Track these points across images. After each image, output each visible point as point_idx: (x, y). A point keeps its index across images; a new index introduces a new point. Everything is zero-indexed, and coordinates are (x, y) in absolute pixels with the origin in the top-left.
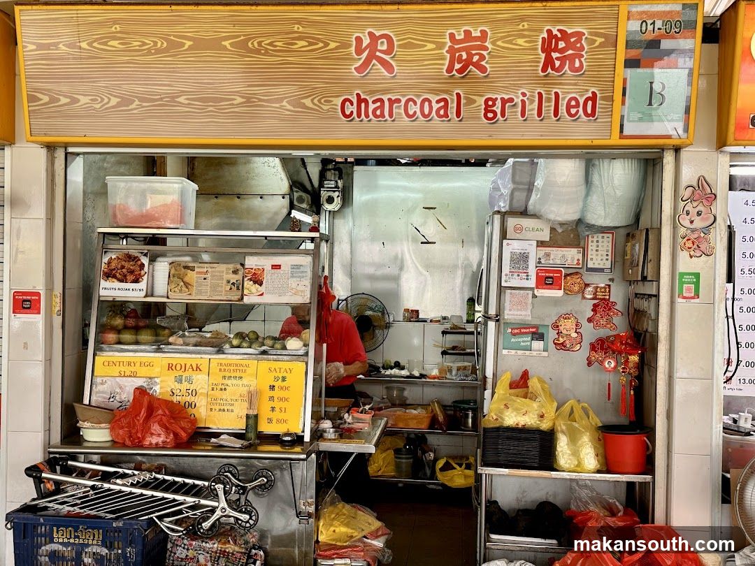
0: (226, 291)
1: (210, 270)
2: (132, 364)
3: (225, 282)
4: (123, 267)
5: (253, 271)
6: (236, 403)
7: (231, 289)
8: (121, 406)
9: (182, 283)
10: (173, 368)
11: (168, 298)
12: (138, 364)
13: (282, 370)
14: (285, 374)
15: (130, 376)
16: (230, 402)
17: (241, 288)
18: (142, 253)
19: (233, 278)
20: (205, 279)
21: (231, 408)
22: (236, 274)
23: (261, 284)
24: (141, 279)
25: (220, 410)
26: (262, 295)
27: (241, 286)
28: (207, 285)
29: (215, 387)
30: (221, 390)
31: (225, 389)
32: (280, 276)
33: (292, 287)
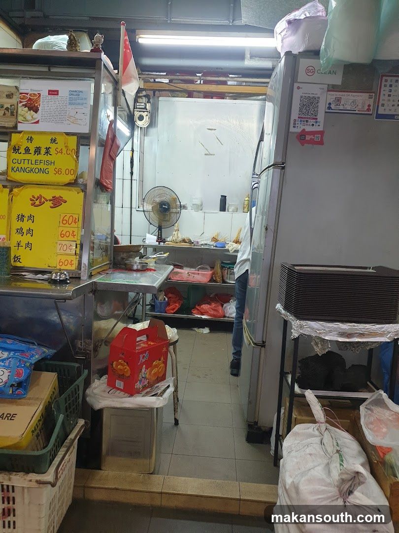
5: (28, 96)
7: (4, 114)
19: (7, 103)
22: (11, 98)
23: (36, 111)
26: (37, 122)
27: (15, 112)
32: (57, 103)
33: (70, 115)
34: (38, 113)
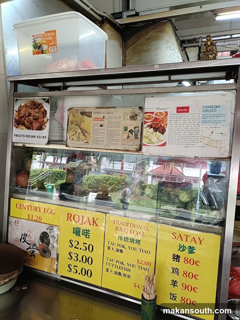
0: (123, 140)
1: (106, 116)
2: (38, 210)
3: (122, 129)
4: (30, 115)
5: (154, 116)
6: (132, 269)
7: (128, 137)
8: (29, 248)
9: (80, 131)
10: (72, 218)
11: (67, 146)
12: (42, 210)
13: (189, 239)
14: (193, 244)
15: (36, 221)
16: (126, 266)
17: (139, 136)
18: (44, 99)
19: (131, 125)
20: (101, 126)
21: (127, 273)
22: (135, 120)
23: (163, 132)
24: (44, 127)
25: (116, 273)
26: (164, 144)
27: (139, 134)
28: (104, 133)
29: (111, 246)
30: (118, 250)
31: (121, 251)
32: (187, 121)
33: (203, 135)
34: (165, 134)
